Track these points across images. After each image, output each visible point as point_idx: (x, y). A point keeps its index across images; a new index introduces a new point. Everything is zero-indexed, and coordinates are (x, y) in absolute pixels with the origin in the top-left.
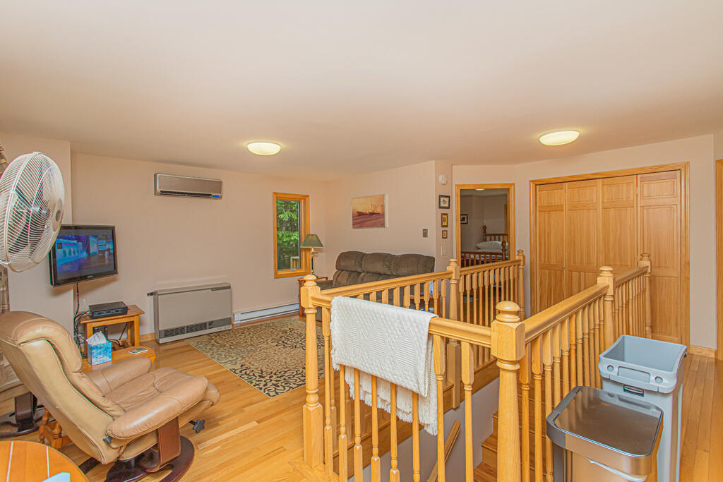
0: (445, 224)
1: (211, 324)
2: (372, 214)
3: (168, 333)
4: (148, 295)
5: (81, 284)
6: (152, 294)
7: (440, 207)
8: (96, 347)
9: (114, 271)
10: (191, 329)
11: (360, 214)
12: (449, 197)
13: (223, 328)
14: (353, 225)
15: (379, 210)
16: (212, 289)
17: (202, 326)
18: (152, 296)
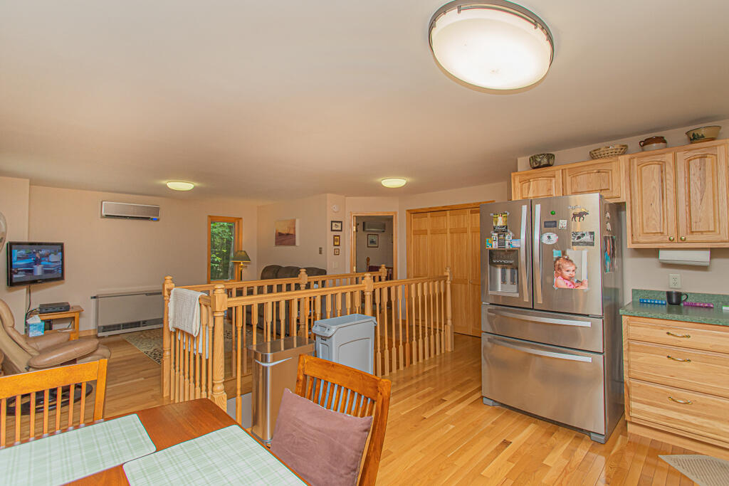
0: (336, 243)
1: (145, 323)
2: (288, 234)
3: (106, 328)
4: (92, 298)
5: (32, 286)
6: (95, 297)
7: (332, 230)
8: (33, 325)
9: (62, 278)
10: (126, 326)
11: (280, 234)
12: (341, 222)
13: (155, 327)
14: (276, 243)
15: (292, 232)
16: (146, 294)
17: (137, 324)
18: (95, 300)
